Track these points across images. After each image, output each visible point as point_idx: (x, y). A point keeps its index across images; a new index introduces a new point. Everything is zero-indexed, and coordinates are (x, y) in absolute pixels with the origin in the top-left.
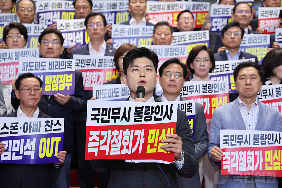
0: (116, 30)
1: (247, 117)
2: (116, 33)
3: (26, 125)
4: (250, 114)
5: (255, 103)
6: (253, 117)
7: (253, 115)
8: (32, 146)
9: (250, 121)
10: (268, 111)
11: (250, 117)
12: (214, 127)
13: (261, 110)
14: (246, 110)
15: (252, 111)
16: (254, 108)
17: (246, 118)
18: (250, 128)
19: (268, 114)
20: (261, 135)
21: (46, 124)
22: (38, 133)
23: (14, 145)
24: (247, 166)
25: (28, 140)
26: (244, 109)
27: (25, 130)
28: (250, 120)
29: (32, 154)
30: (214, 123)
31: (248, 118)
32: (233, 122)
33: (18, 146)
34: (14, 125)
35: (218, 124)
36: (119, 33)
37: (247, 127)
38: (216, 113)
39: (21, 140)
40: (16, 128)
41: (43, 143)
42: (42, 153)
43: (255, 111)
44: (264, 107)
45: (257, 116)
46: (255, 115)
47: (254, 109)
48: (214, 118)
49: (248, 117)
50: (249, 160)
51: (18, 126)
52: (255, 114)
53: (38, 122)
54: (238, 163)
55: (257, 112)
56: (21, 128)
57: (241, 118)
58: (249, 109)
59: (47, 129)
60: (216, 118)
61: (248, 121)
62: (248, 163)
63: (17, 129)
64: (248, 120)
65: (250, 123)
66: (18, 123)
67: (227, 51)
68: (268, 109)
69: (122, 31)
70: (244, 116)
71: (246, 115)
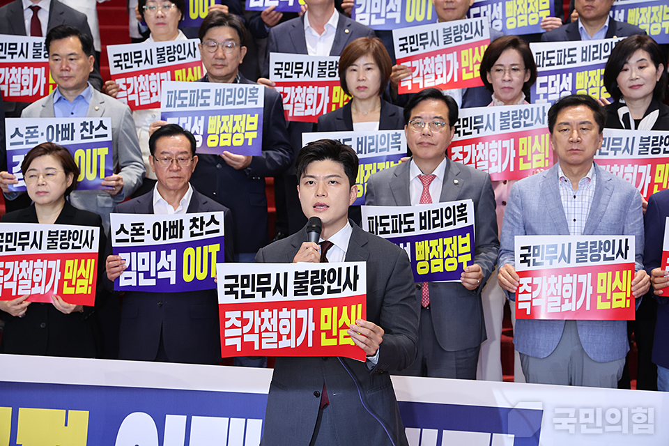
1: (571, 204)
3: (157, 227)
4: (577, 197)
5: (587, 176)
6: (582, 204)
7: (584, 200)
8: (170, 262)
9: (576, 212)
10: (613, 189)
11: (576, 203)
12: (510, 219)
13: (599, 189)
14: (570, 190)
15: (581, 192)
16: (586, 186)
17: (569, 205)
18: (576, 225)
20: (591, 243)
21: (192, 223)
22: (178, 240)
23: (140, 262)
24: (563, 302)
25: (163, 253)
26: (566, 187)
27: (157, 236)
28: (576, 209)
29: (172, 276)
30: (510, 211)
31: (573, 206)
32: (545, 213)
33: (147, 262)
34: (138, 227)
35: (518, 215)
37: (571, 223)
38: (514, 193)
39: (152, 252)
40: (140, 232)
41: (189, 256)
42: (189, 273)
43: (587, 192)
44: (606, 182)
45: (591, 202)
46: (587, 201)
47: (585, 188)
48: (512, 203)
49: (573, 203)
51: (143, 230)
52: (587, 197)
53: (177, 221)
55: (591, 193)
56: (148, 232)
57: (560, 206)
58: (575, 188)
59: (194, 233)
60: (514, 202)
61: (573, 212)
63: (143, 234)
64: (573, 209)
65: (576, 215)
66: (143, 224)
68: (613, 186)
70: (566, 202)
71: (569, 200)
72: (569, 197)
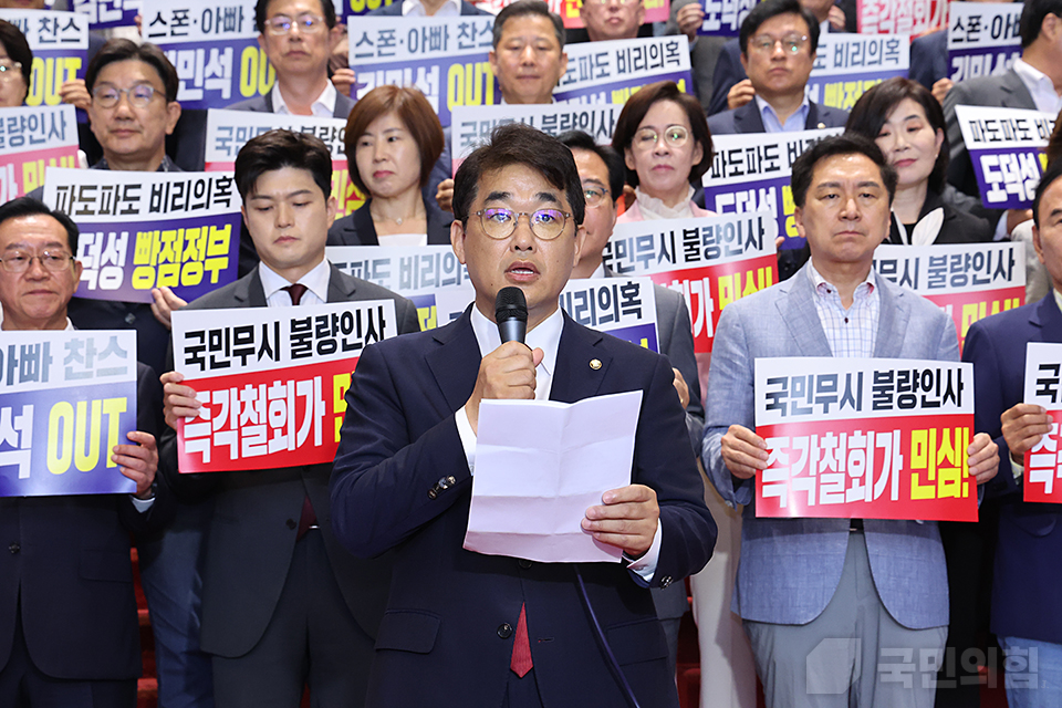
0: (365, 38)
1: (841, 333)
2: (365, 48)
4: (850, 321)
5: (869, 280)
6: (861, 334)
7: (863, 326)
9: (851, 348)
10: (910, 311)
11: (850, 331)
13: (887, 307)
14: (836, 308)
15: (857, 311)
16: (865, 301)
17: (838, 336)
19: (912, 320)
24: (848, 484)
26: (828, 303)
28: (851, 342)
31: (845, 336)
32: (793, 351)
36: (374, 49)
38: (729, 321)
43: (868, 310)
44: (896, 298)
45: (876, 329)
46: (869, 327)
47: (863, 305)
49: (844, 331)
50: (857, 463)
52: (869, 322)
54: (818, 476)
55: (874, 313)
57: (822, 338)
58: (848, 301)
61: (845, 348)
62: (851, 476)
64: (845, 342)
67: (762, 104)
68: (910, 305)
69: (387, 39)
70: (831, 331)
71: (836, 326)
72: (836, 321)
